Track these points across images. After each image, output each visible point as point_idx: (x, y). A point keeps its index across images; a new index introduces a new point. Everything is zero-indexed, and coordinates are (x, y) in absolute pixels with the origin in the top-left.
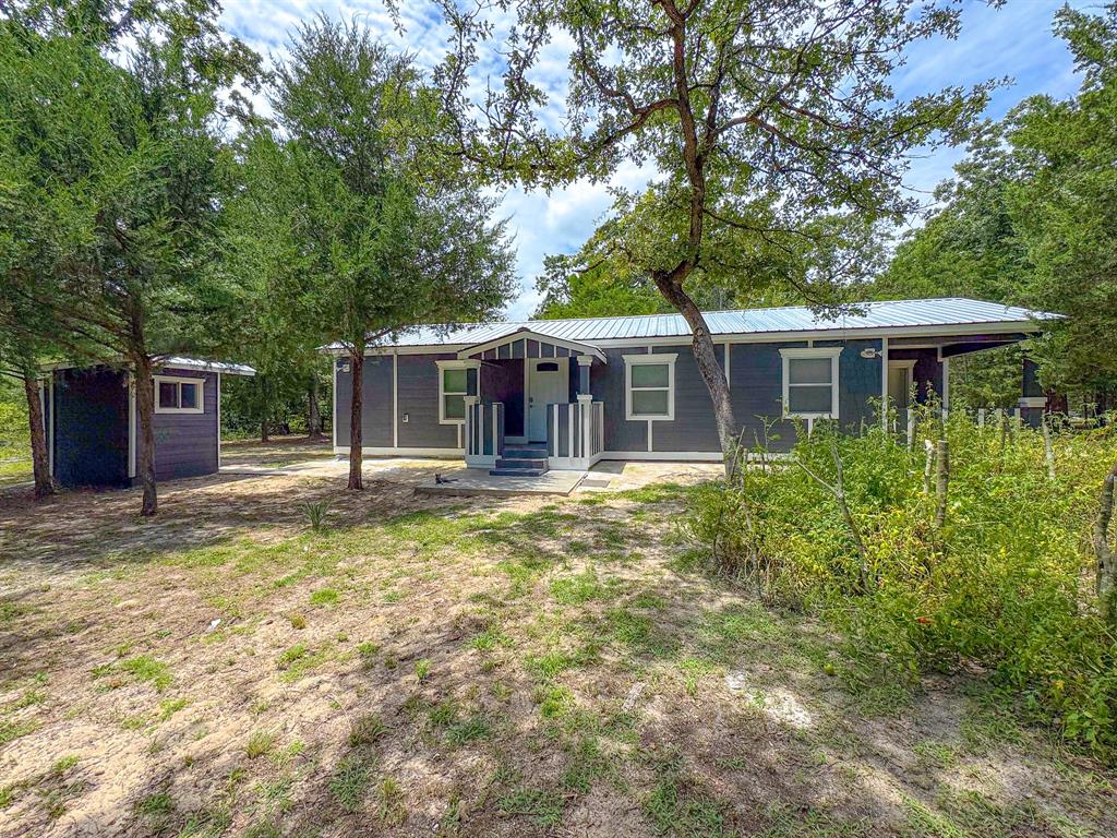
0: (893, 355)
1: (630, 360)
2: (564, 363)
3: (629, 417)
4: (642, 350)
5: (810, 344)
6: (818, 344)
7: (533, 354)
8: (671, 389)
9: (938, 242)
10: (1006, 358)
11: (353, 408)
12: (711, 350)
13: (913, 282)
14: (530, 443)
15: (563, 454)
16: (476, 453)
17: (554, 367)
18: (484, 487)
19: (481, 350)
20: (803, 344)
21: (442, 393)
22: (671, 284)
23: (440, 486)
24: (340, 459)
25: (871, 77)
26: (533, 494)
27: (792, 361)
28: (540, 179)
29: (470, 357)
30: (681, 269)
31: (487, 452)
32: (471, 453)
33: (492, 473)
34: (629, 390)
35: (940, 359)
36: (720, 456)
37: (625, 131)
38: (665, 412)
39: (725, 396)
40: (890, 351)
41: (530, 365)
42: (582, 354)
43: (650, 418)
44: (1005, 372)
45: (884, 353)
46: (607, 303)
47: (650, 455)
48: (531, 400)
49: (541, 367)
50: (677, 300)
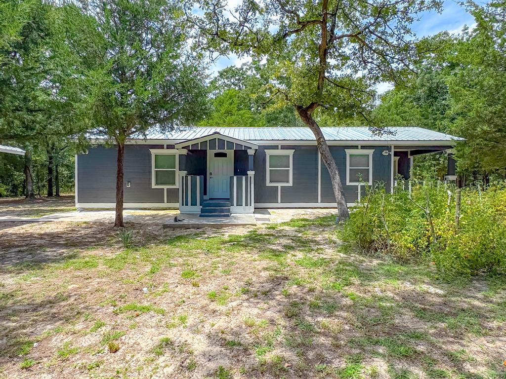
0: (396, 154)
1: (269, 152)
2: (231, 153)
3: (268, 184)
4: (275, 147)
5: (359, 147)
6: (363, 147)
7: (212, 147)
8: (291, 169)
9: (402, 98)
10: (432, 157)
11: (117, 177)
12: (328, 149)
13: (391, 117)
14: (210, 199)
15: (239, 204)
16: (187, 205)
17: (224, 155)
18: (205, 222)
19: (190, 144)
20: (356, 147)
21: (153, 170)
22: (306, 113)
23: (177, 223)
24: (81, 211)
25: (403, 23)
26: (236, 225)
27: (351, 156)
28: (251, 52)
29: (183, 148)
30: (312, 106)
31: (194, 204)
32: (183, 205)
33: (201, 216)
34: (268, 169)
35: (409, 157)
36: (335, 205)
37: (292, 32)
38: (288, 182)
39: (337, 172)
40: (395, 152)
41: (210, 153)
42: (251, 148)
43: (279, 185)
44: (431, 164)
45: (392, 153)
46: (238, 118)
47: (280, 205)
48: (211, 174)
49: (217, 155)
50: (310, 122)
